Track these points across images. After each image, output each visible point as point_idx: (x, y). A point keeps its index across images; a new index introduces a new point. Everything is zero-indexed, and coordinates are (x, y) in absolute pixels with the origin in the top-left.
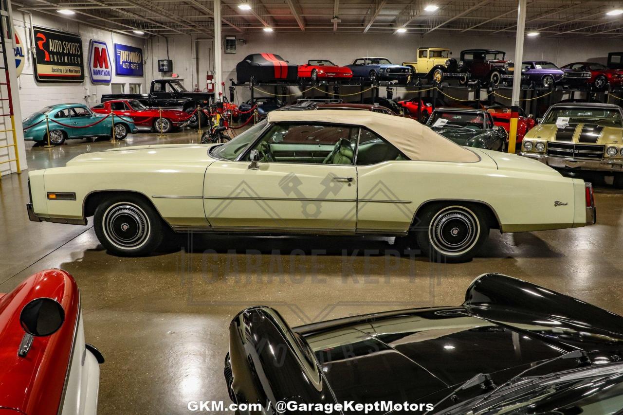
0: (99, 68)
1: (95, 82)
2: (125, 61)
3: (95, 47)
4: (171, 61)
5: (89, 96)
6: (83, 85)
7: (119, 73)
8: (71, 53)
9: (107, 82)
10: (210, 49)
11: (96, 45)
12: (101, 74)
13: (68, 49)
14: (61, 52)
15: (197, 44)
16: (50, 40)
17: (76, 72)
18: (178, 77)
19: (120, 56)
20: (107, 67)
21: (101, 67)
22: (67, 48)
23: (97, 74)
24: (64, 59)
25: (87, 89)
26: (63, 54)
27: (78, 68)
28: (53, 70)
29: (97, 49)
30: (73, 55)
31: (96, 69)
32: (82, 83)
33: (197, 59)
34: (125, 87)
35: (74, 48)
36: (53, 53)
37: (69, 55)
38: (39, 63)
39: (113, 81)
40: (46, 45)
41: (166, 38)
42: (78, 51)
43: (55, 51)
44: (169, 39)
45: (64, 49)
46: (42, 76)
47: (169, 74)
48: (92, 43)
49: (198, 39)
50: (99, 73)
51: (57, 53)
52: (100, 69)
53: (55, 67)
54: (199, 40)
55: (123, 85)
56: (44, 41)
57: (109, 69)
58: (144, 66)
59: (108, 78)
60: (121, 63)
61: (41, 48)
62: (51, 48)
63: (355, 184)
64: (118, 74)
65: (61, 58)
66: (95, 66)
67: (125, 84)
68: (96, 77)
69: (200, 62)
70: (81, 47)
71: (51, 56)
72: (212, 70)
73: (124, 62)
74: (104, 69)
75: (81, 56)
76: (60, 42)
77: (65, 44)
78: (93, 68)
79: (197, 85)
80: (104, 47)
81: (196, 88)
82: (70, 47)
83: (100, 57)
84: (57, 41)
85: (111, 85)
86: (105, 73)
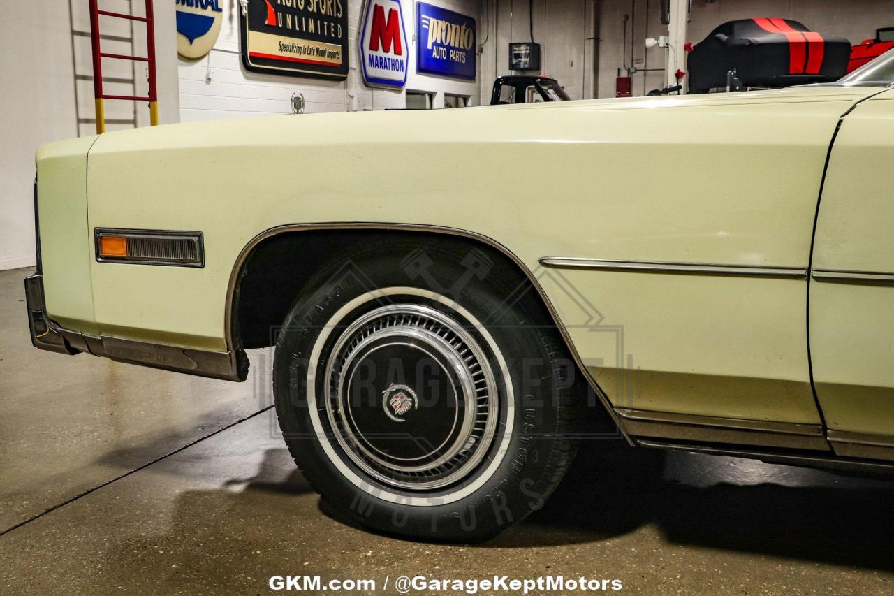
0: (380, 53)
1: (370, 82)
2: (439, 42)
3: (376, 5)
4: (538, 45)
6: (346, 87)
7: (423, 67)
8: (323, 12)
9: (397, 85)
12: (386, 67)
13: (316, 4)
14: (301, 8)
17: (332, 55)
19: (427, 30)
20: (398, 51)
21: (386, 50)
22: (316, 1)
23: (377, 65)
24: (307, 25)
25: (352, 97)
26: (305, 14)
27: (337, 49)
28: (283, 47)
29: (379, 11)
30: (327, 18)
31: (375, 54)
32: (342, 82)
33: (596, 40)
34: (434, 101)
35: (329, 4)
36: (284, 9)
37: (317, 16)
38: (252, 28)
39: (409, 85)
42: (338, 9)
43: (289, 5)
45: (308, 3)
46: (255, 58)
50: (381, 64)
52: (385, 55)
53: (288, 41)
57: (403, 58)
58: (477, 57)
59: (398, 76)
60: (429, 46)
64: (421, 69)
65: (300, 23)
66: (374, 47)
67: (435, 93)
68: (373, 72)
69: (604, 47)
70: (345, 2)
71: (280, 15)
72: (629, 66)
73: (435, 44)
74: (391, 54)
75: (344, 22)
78: (367, 51)
80: (395, 6)
82: (322, 0)
83: (384, 29)
85: (404, 92)
86: (393, 65)
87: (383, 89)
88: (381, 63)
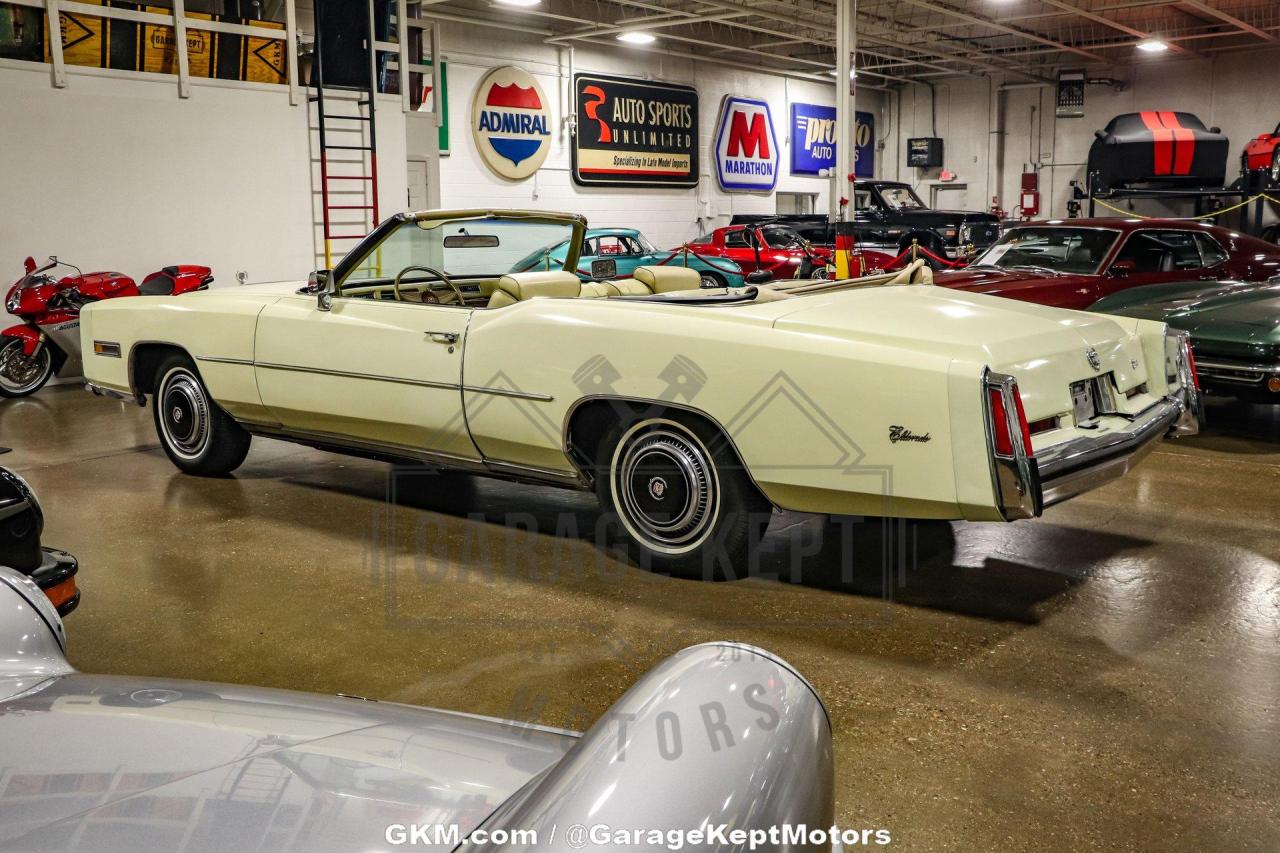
0: (741, 157)
1: (727, 187)
2: (821, 141)
3: (736, 112)
4: (941, 141)
5: (709, 218)
6: (697, 194)
7: (798, 167)
8: (668, 124)
9: (765, 189)
10: (1034, 109)
11: (736, 107)
12: (748, 171)
13: (661, 117)
14: (641, 122)
15: (1003, 97)
16: (617, 99)
17: (677, 164)
18: (955, 178)
19: (805, 132)
20: (764, 154)
21: (749, 154)
22: (659, 114)
23: (736, 170)
24: (648, 139)
25: (706, 203)
26: (647, 128)
27: (686, 158)
28: (618, 161)
29: (739, 118)
30: (671, 129)
31: (733, 159)
32: (693, 190)
33: (1002, 133)
34: (817, 203)
35: (675, 116)
36: (621, 126)
37: (661, 129)
38: (583, 146)
39: (779, 188)
40: (606, 111)
41: (932, 86)
42: (686, 120)
43: (626, 121)
44: (939, 88)
45: (649, 117)
46: (586, 174)
47: (935, 170)
48: (728, 101)
49: (1005, 84)
50: (744, 168)
51: (631, 127)
53: (624, 155)
54: (1006, 88)
55: (814, 196)
56: (602, 102)
57: (772, 160)
58: (877, 154)
59: (767, 179)
60: (808, 147)
61: (592, 114)
62: (615, 115)
63: (458, 348)
64: (796, 171)
65: (639, 137)
66: (732, 152)
67: (818, 194)
69: (1009, 140)
70: (694, 113)
71: (616, 132)
72: (1035, 160)
73: (816, 144)
74: (756, 158)
75: (694, 132)
76: (640, 102)
77: (654, 107)
78: (724, 158)
79: (998, 198)
80: (761, 110)
81: (995, 205)
82: (667, 113)
83: (747, 134)
84: (633, 101)
85: (774, 195)
86: (758, 169)
87: (747, 194)
88: (742, 168)
